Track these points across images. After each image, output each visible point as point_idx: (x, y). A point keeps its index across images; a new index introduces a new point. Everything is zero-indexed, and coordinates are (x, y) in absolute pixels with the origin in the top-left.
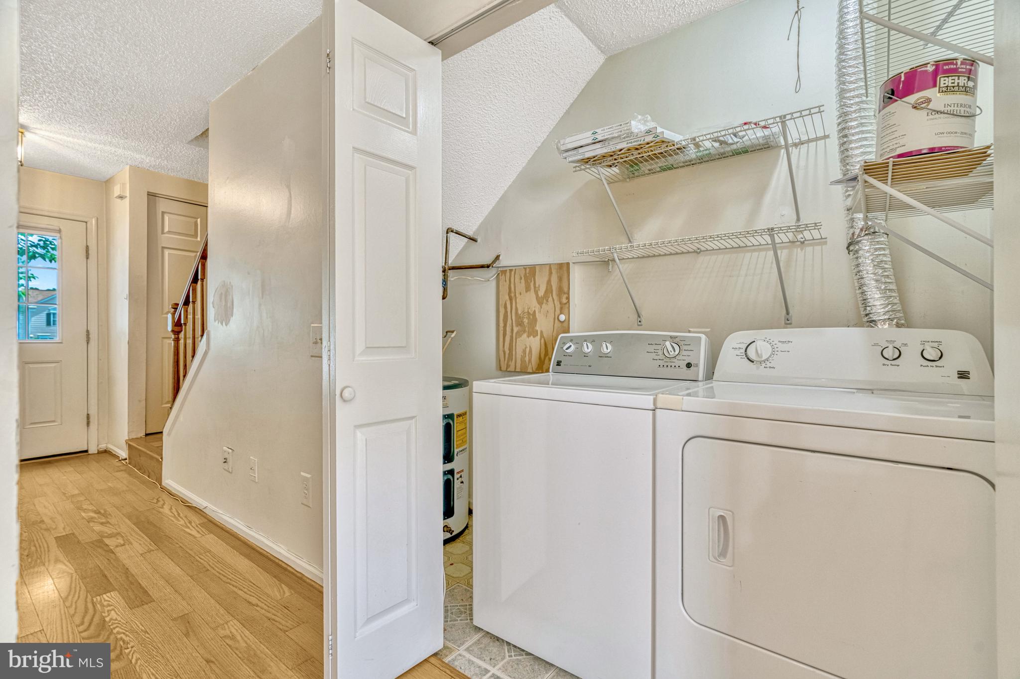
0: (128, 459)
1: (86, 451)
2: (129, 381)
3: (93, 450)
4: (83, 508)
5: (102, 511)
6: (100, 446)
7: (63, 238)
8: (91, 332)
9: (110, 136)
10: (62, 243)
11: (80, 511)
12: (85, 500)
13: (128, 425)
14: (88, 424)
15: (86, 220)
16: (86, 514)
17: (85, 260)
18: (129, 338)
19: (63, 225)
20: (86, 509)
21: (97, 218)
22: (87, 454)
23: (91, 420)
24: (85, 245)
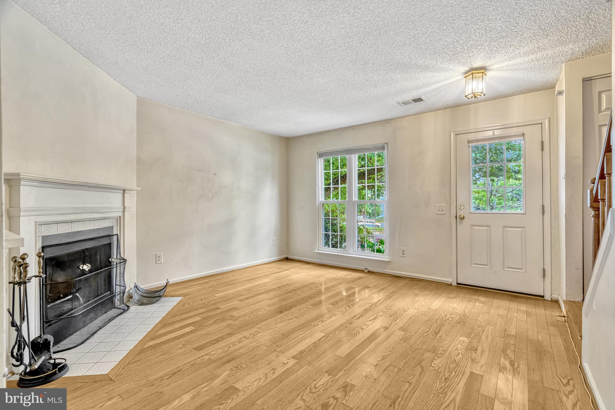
0: (566, 317)
1: (543, 297)
2: (566, 249)
3: (548, 297)
4: (506, 352)
5: (516, 366)
6: (553, 296)
7: (526, 139)
8: (545, 206)
9: (534, 41)
10: (525, 143)
11: (503, 354)
12: (513, 344)
13: (566, 288)
14: (544, 276)
15: (540, 122)
16: (504, 361)
17: (541, 151)
18: (566, 212)
19: (526, 130)
20: (507, 355)
21: (549, 118)
22: (544, 299)
23: (546, 273)
24: (541, 140)
